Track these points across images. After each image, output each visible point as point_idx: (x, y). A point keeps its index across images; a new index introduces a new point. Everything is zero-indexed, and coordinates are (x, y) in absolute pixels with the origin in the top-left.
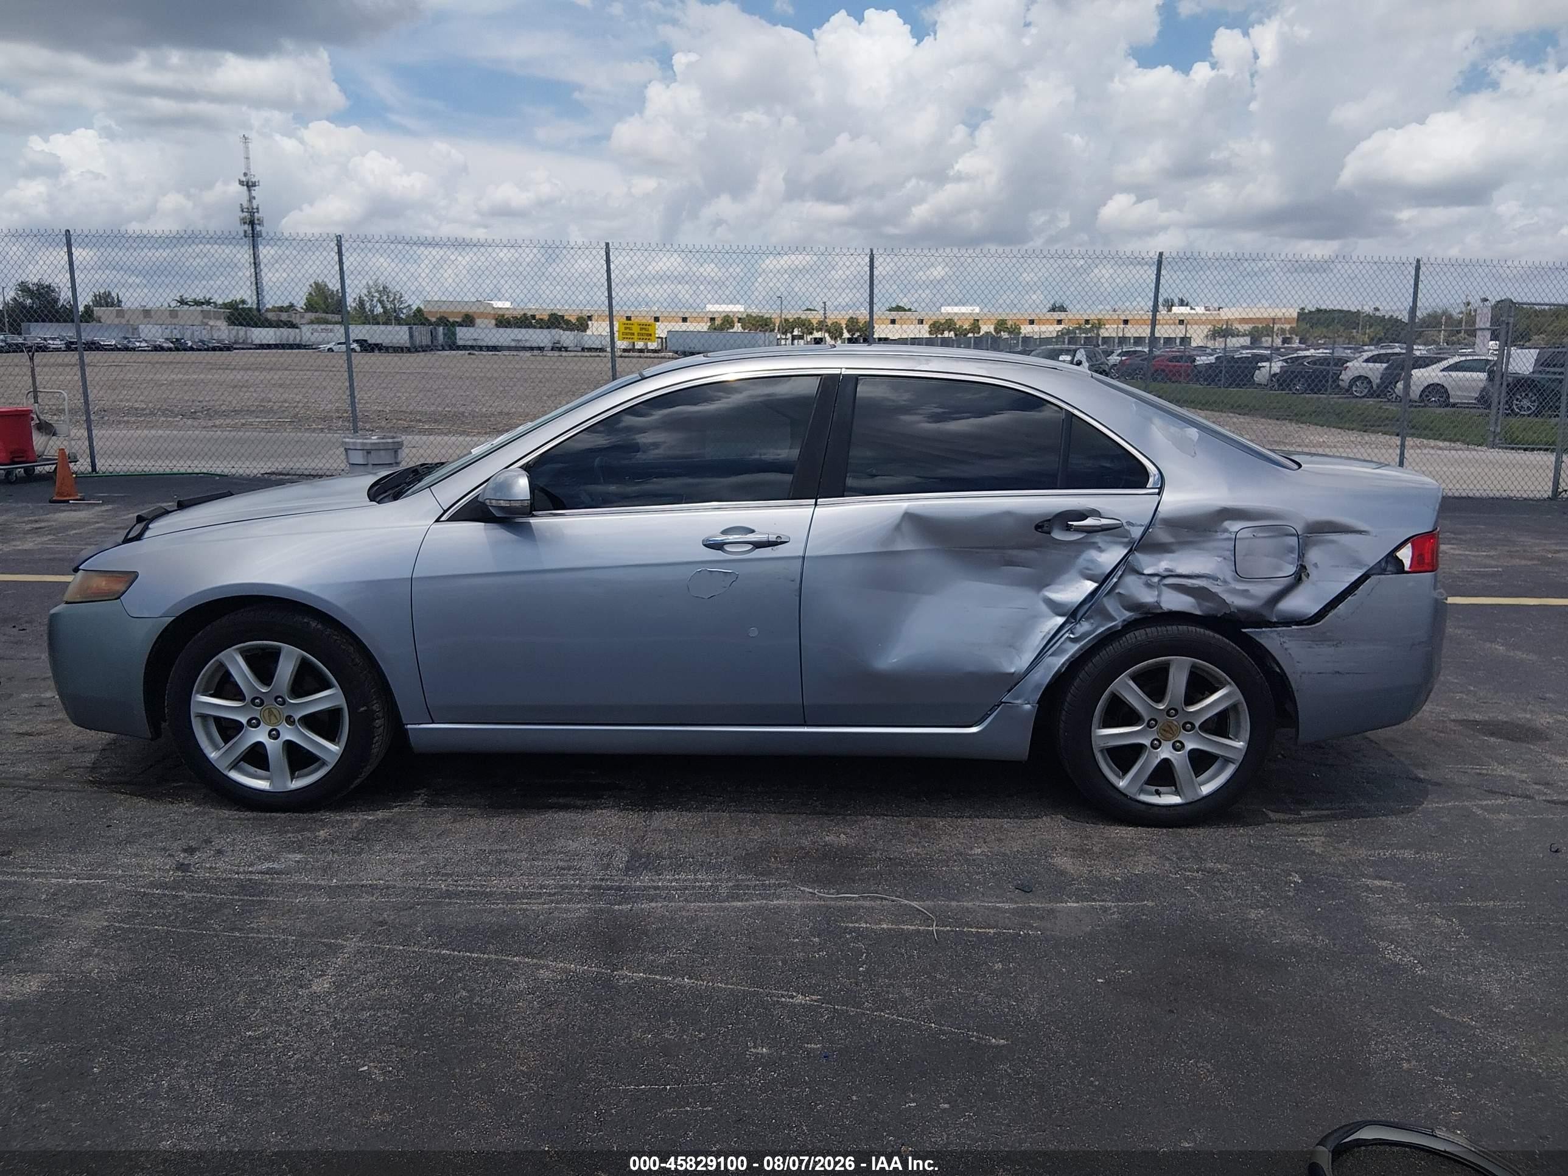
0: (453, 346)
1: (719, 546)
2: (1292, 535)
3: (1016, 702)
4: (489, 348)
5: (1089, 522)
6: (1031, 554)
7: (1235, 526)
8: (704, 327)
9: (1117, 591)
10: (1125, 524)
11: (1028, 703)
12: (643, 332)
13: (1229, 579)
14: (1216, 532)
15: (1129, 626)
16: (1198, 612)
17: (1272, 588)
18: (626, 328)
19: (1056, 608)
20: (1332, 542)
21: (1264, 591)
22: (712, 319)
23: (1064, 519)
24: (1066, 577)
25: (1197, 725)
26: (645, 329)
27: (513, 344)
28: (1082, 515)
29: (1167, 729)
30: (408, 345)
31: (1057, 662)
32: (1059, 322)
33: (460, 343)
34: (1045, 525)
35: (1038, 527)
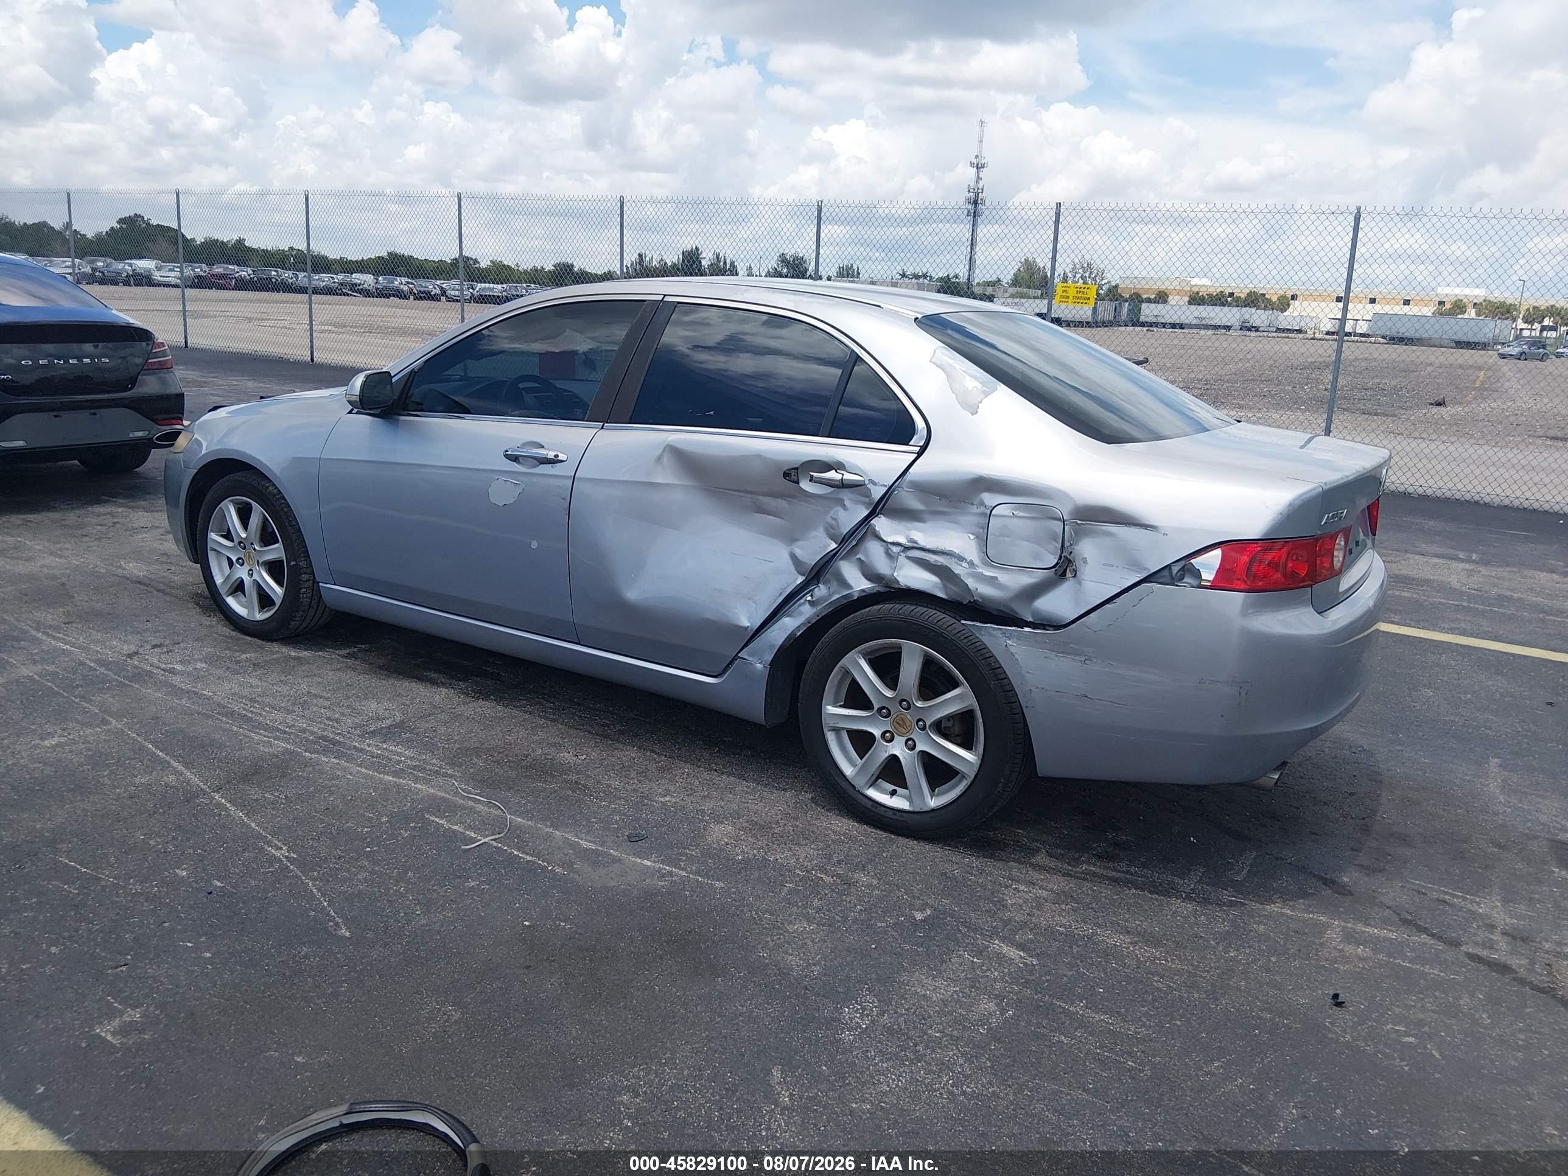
1: (515, 459)
2: (1059, 519)
3: (751, 659)
4: (1173, 326)
5: (832, 475)
6: (781, 504)
7: (990, 499)
9: (858, 557)
10: (867, 482)
11: (761, 663)
12: (1080, 295)
13: (976, 561)
14: (973, 504)
15: (866, 600)
16: (941, 595)
17: (1026, 580)
19: (797, 564)
20: (1110, 534)
21: (1014, 581)
22: (1441, 303)
23: (810, 468)
24: (813, 530)
25: (929, 724)
26: (1083, 293)
27: (1195, 322)
28: (827, 466)
29: (901, 722)
30: (1090, 320)
31: (789, 625)
33: (1142, 319)
34: (792, 473)
35: (786, 475)
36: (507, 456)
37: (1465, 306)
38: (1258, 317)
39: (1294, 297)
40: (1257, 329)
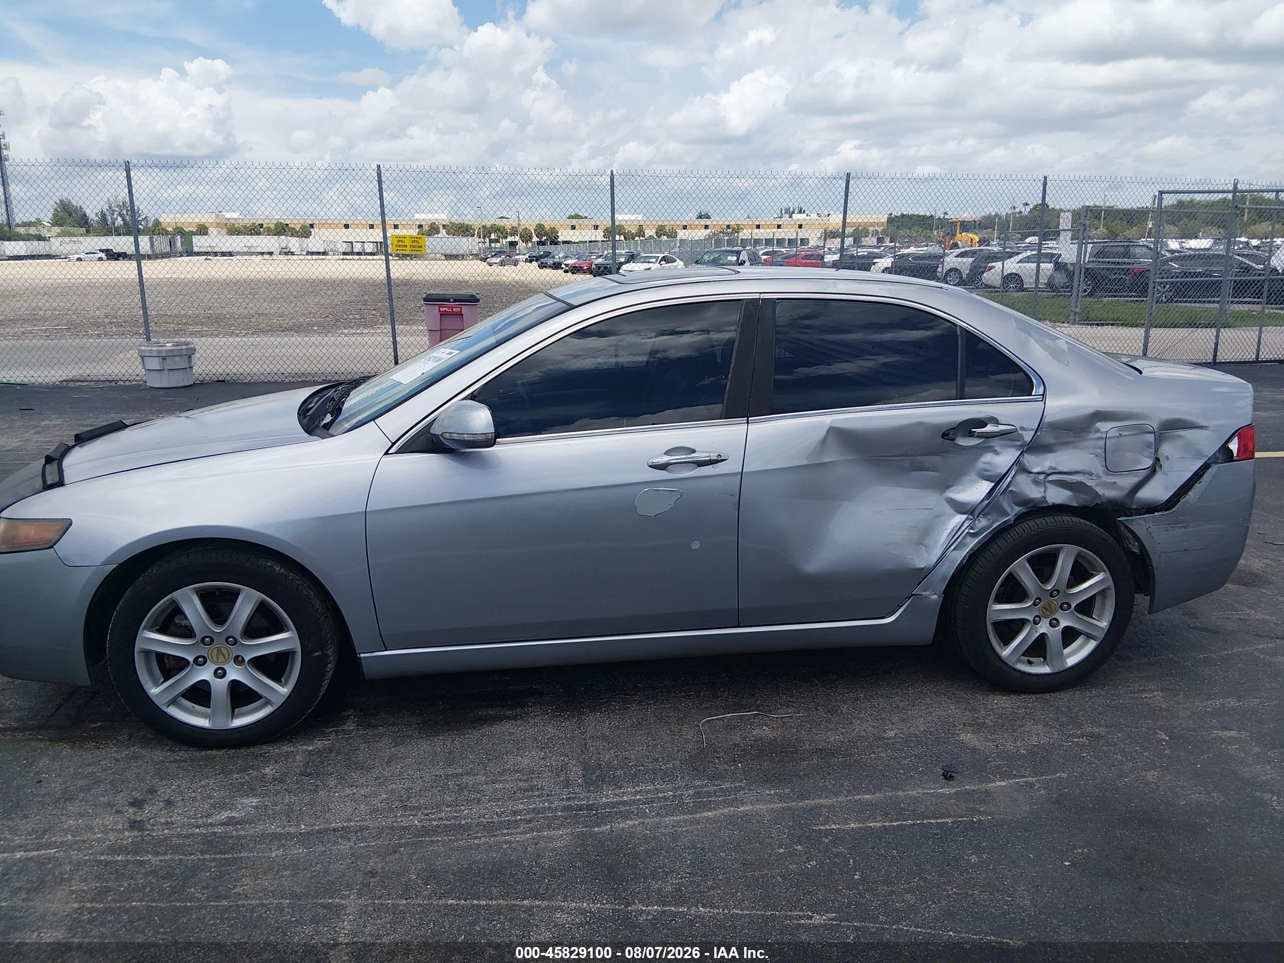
0: (191, 253)
1: (663, 467)
2: (1150, 433)
3: (924, 593)
4: (224, 254)
5: (990, 428)
6: (937, 459)
7: (1104, 426)
8: (414, 232)
9: (1010, 489)
10: (1018, 429)
11: (935, 594)
12: (415, 244)
13: (1101, 474)
14: (1090, 432)
15: (1019, 518)
16: (1075, 504)
17: (1134, 480)
18: (399, 241)
19: (959, 507)
20: (1180, 437)
21: (1127, 482)
22: (420, 226)
23: (969, 427)
24: (967, 478)
25: (1073, 606)
26: (416, 242)
27: (245, 250)
28: (982, 423)
29: (1048, 607)
30: (150, 252)
31: (960, 556)
32: (706, 227)
33: (196, 249)
34: (949, 433)
35: (945, 435)
36: (650, 466)
37: (438, 228)
38: (294, 243)
39: (312, 226)
40: (293, 254)
